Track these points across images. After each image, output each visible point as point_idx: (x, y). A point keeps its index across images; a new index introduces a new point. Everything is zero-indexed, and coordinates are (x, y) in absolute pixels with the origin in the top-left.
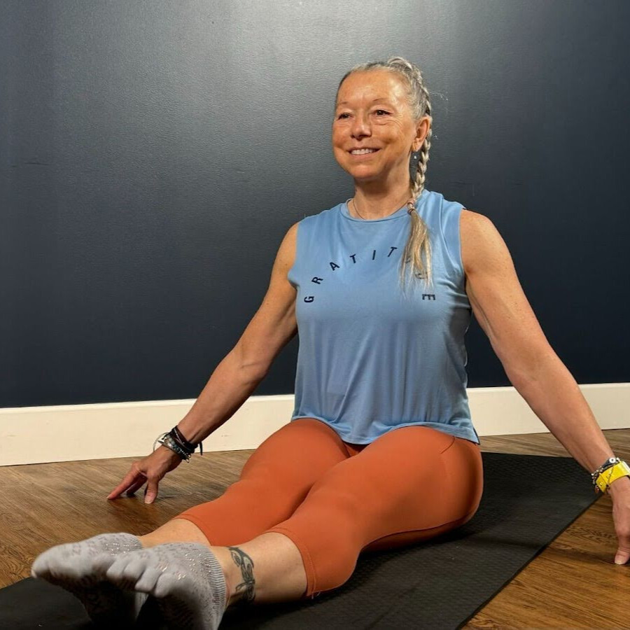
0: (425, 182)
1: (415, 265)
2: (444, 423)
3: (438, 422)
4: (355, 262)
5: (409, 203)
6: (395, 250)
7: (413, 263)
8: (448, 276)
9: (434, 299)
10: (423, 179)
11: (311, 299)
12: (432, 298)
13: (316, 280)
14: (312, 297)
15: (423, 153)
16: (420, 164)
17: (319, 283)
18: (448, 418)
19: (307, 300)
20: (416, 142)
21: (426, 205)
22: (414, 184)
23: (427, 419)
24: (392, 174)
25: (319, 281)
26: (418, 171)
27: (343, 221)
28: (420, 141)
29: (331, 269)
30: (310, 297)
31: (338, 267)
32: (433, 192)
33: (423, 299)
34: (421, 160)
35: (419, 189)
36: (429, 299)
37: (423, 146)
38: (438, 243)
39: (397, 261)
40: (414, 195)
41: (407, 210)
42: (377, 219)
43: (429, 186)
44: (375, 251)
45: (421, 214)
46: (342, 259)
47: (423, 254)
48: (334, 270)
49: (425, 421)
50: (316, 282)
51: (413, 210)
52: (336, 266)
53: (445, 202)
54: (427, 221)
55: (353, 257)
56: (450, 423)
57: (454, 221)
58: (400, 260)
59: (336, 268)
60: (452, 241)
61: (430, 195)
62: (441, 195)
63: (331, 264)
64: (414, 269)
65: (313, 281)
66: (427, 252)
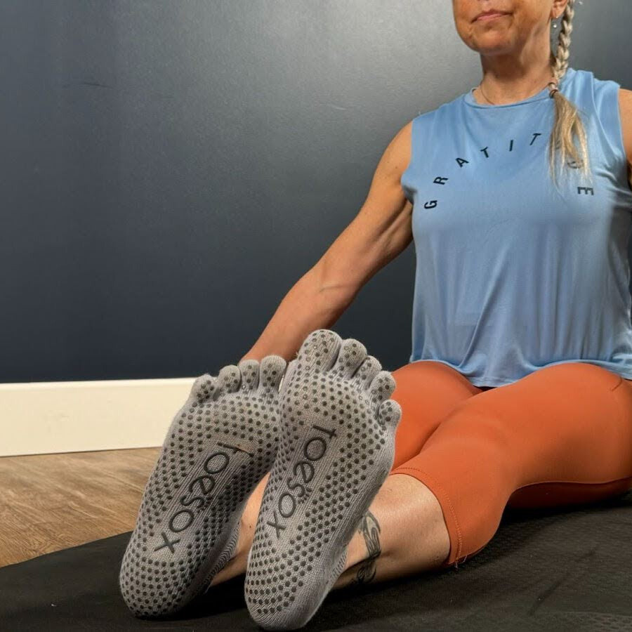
0: (569, 58)
1: (567, 152)
2: (605, 360)
3: (597, 359)
4: (487, 156)
5: (550, 84)
6: (538, 137)
7: (564, 149)
8: (609, 166)
9: (592, 194)
10: (566, 54)
11: (433, 204)
12: (589, 192)
13: (439, 181)
14: (435, 202)
15: (565, 23)
16: (563, 36)
17: (443, 184)
18: (609, 353)
19: (427, 206)
20: (556, 7)
21: (573, 86)
22: (555, 61)
23: (584, 356)
24: (529, 46)
25: (442, 181)
26: (560, 44)
27: (469, 111)
28: (562, 6)
29: (458, 165)
30: (432, 202)
31: (467, 162)
32: (579, 71)
33: (579, 193)
34: (563, 31)
35: (562, 66)
36: (586, 193)
37: (565, 12)
38: (594, 123)
39: (543, 149)
40: (556, 73)
41: (549, 92)
42: (512, 103)
43: (575, 64)
44: (512, 141)
45: (568, 95)
46: (471, 153)
47: (576, 138)
48: (461, 165)
49: (581, 358)
50: (439, 183)
51: (556, 91)
52: (464, 161)
53: (597, 81)
54: (577, 102)
55: (484, 150)
56: (611, 360)
57: (610, 99)
58: (547, 148)
59: (465, 164)
60: (610, 123)
61: (576, 74)
62: (591, 73)
63: (458, 160)
64: (566, 158)
65: (435, 182)
66: (581, 135)
